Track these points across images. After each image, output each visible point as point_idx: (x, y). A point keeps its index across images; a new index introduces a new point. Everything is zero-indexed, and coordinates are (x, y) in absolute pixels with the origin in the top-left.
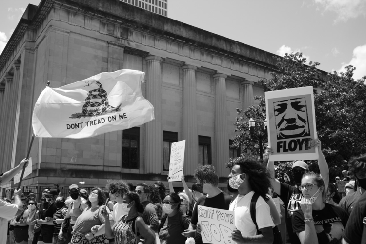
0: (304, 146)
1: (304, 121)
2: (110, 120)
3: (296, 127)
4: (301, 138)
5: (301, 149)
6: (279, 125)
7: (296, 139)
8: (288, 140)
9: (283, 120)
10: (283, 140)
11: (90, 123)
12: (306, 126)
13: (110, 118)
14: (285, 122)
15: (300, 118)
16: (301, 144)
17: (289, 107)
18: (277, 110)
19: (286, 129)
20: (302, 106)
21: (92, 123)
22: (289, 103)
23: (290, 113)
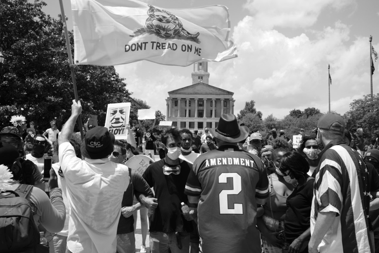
0: (121, 132)
1: (123, 119)
2: (184, 49)
3: (119, 122)
4: (120, 128)
5: (119, 134)
6: (111, 121)
7: (118, 128)
8: (114, 129)
9: (114, 118)
10: (111, 129)
11: (157, 46)
12: (124, 122)
13: (184, 47)
14: (114, 120)
15: (122, 118)
16: (120, 131)
17: (118, 112)
18: (112, 114)
19: (115, 123)
20: (123, 112)
21: (159, 47)
22: (118, 110)
23: (118, 115)
